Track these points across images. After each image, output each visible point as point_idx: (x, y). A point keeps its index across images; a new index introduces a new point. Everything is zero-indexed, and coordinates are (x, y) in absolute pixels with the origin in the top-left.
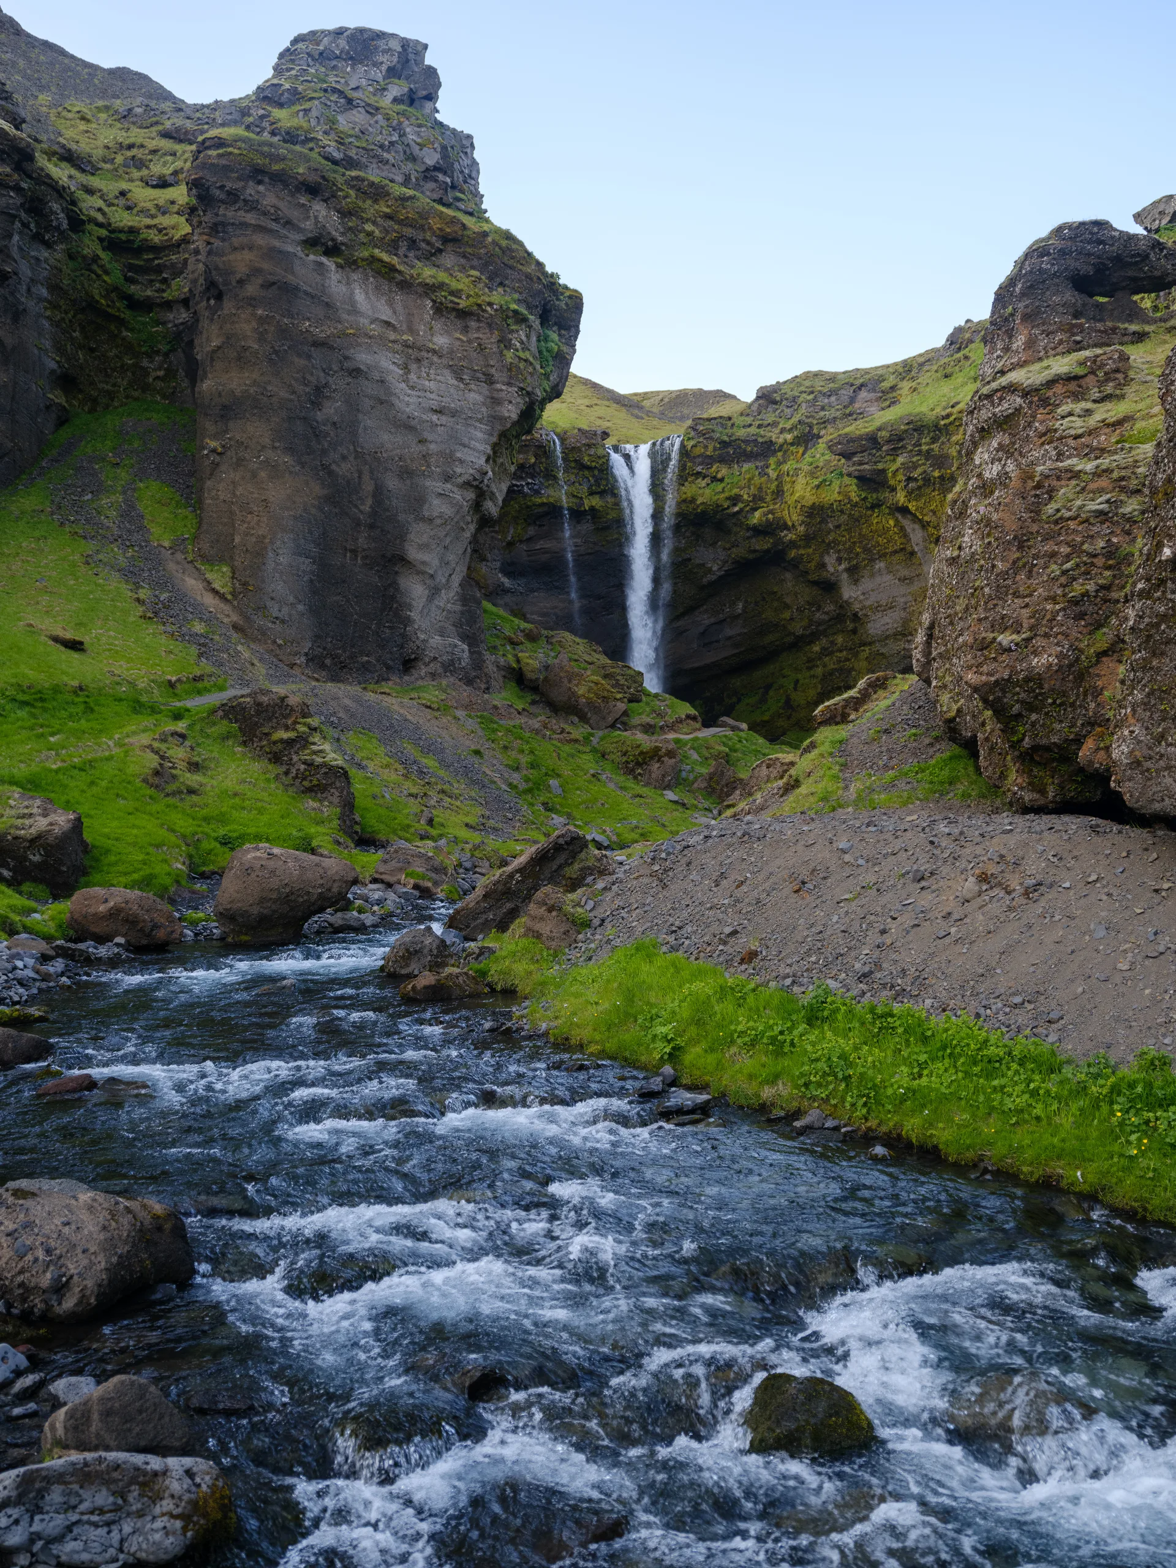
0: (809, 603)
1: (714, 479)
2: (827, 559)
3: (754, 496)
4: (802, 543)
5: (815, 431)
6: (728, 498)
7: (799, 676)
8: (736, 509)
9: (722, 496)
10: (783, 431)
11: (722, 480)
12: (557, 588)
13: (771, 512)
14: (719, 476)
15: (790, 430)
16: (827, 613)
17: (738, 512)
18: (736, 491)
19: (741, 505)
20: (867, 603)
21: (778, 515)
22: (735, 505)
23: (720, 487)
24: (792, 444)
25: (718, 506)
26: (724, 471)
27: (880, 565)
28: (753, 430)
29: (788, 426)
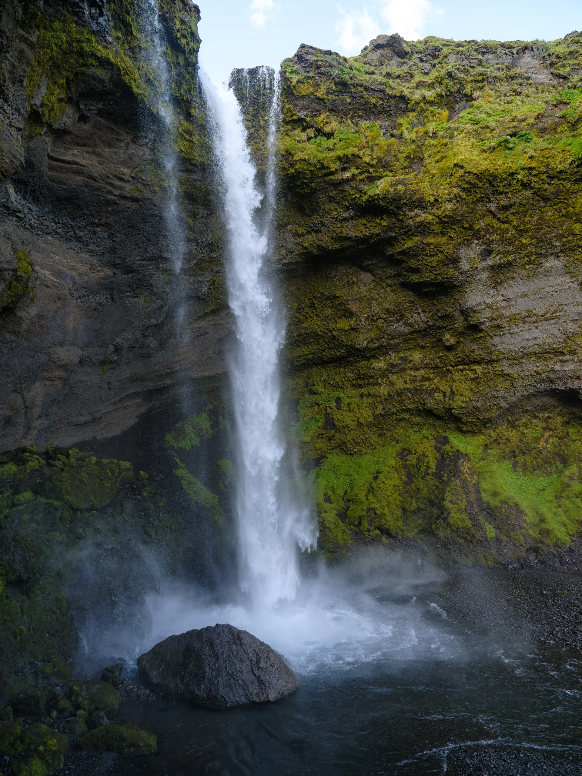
0: (388, 311)
1: (319, 132)
2: (463, 252)
3: (379, 160)
4: (436, 228)
5: (468, 90)
6: (339, 158)
7: (341, 395)
8: (347, 175)
9: (332, 154)
10: (420, 85)
11: (330, 135)
12: (79, 239)
13: (401, 182)
14: (327, 129)
15: (431, 86)
16: (410, 325)
17: (347, 181)
18: (351, 150)
19: (354, 171)
20: (507, 312)
21: (414, 187)
22: (344, 169)
23: (328, 143)
24: (431, 103)
25: (323, 167)
26: (334, 125)
27: (552, 263)
28: (378, 78)
29: (428, 79)
